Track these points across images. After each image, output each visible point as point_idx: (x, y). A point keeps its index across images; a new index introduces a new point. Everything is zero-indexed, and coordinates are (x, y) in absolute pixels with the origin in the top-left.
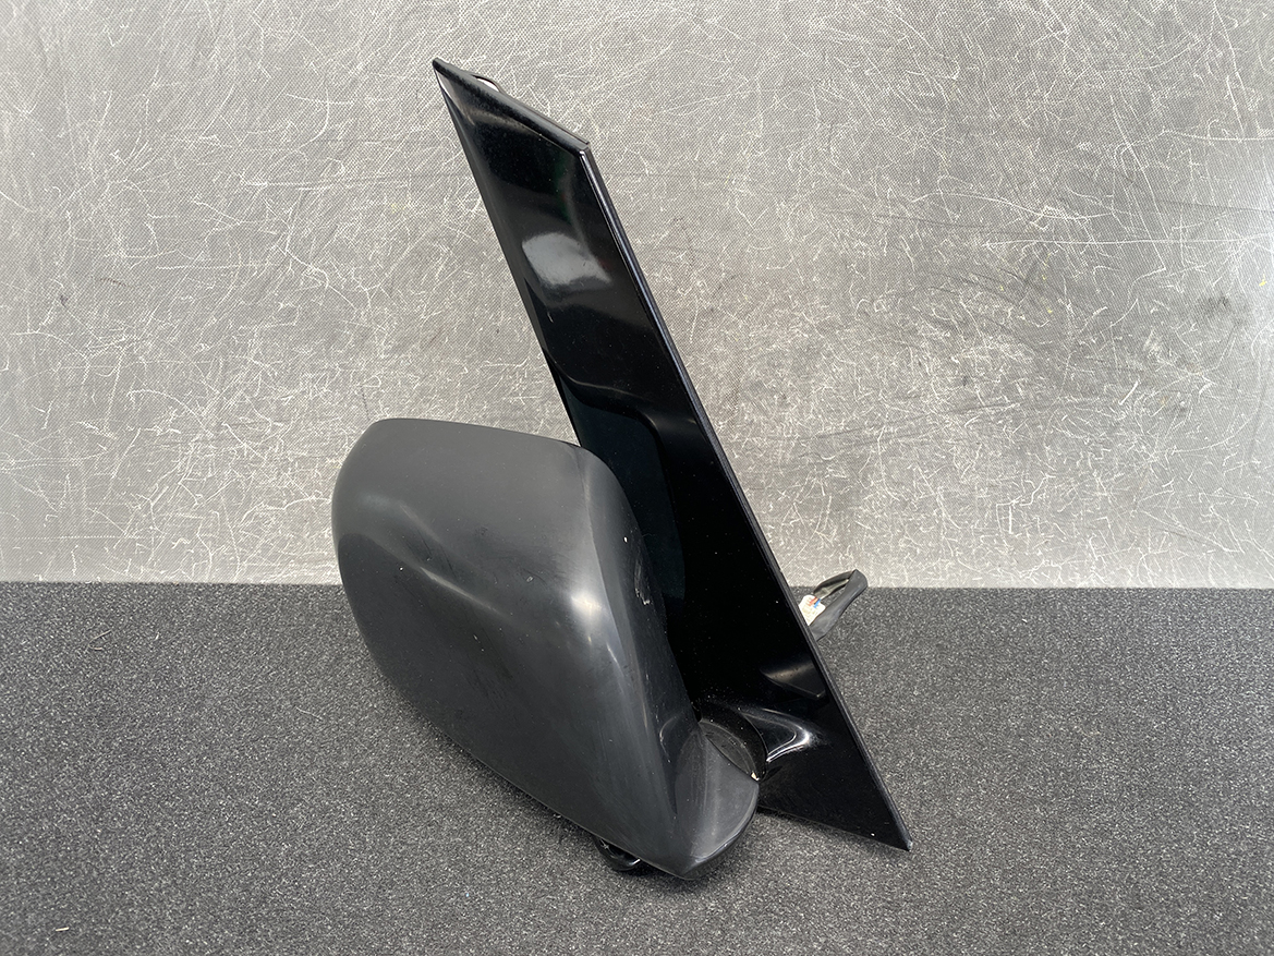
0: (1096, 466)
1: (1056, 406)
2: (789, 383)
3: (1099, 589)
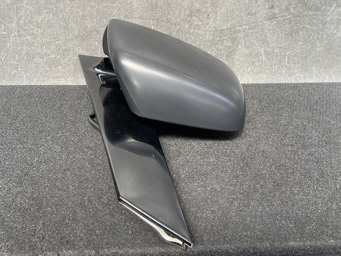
0: (318, 39)
1: (304, 16)
2: (210, 9)
3: (316, 83)
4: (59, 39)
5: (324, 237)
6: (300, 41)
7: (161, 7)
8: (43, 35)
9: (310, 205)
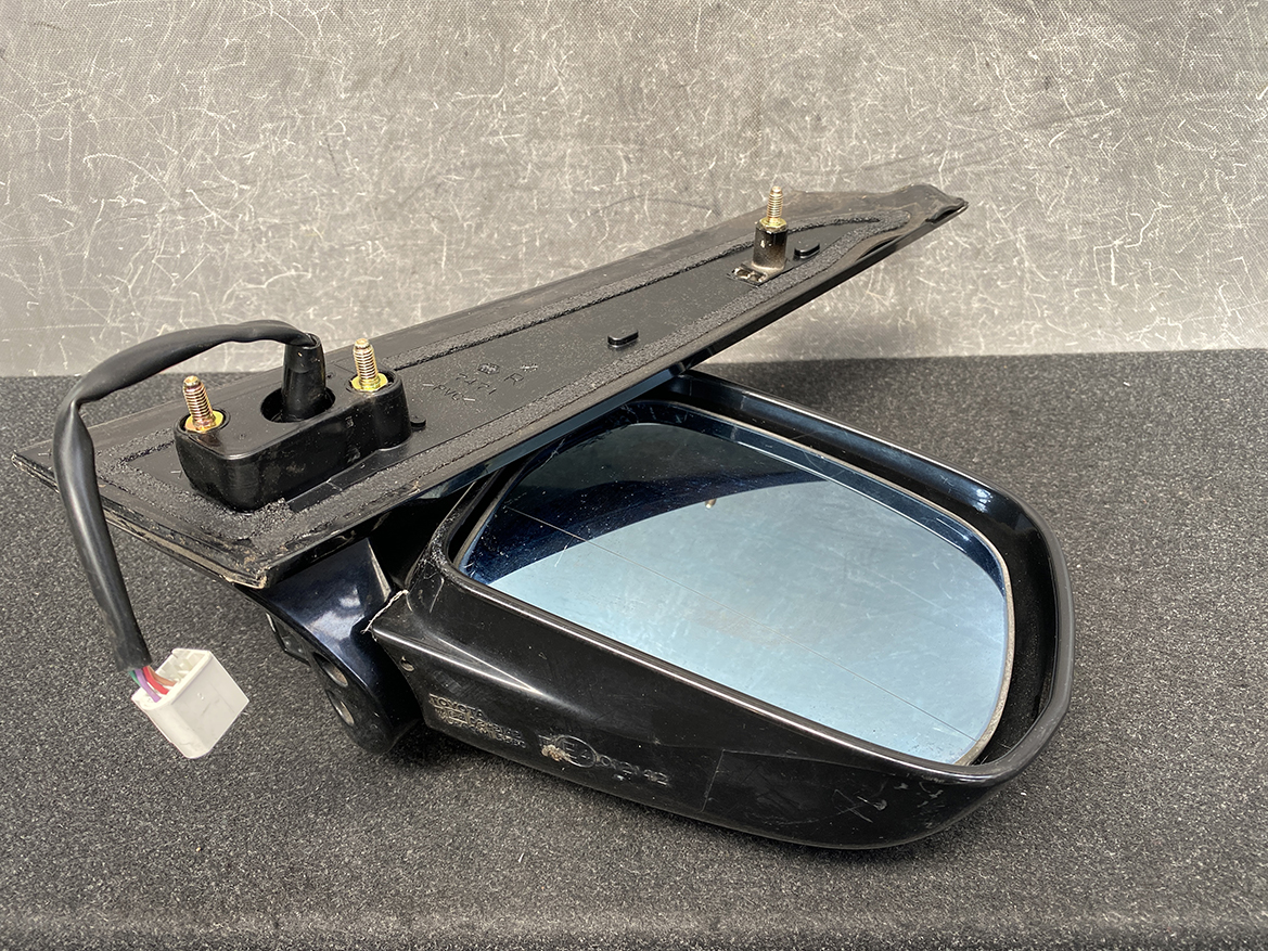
4: (310, 214)
5: (1236, 898)
6: (1159, 199)
7: (651, 97)
8: (261, 205)
9: (1186, 782)
